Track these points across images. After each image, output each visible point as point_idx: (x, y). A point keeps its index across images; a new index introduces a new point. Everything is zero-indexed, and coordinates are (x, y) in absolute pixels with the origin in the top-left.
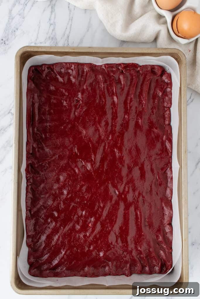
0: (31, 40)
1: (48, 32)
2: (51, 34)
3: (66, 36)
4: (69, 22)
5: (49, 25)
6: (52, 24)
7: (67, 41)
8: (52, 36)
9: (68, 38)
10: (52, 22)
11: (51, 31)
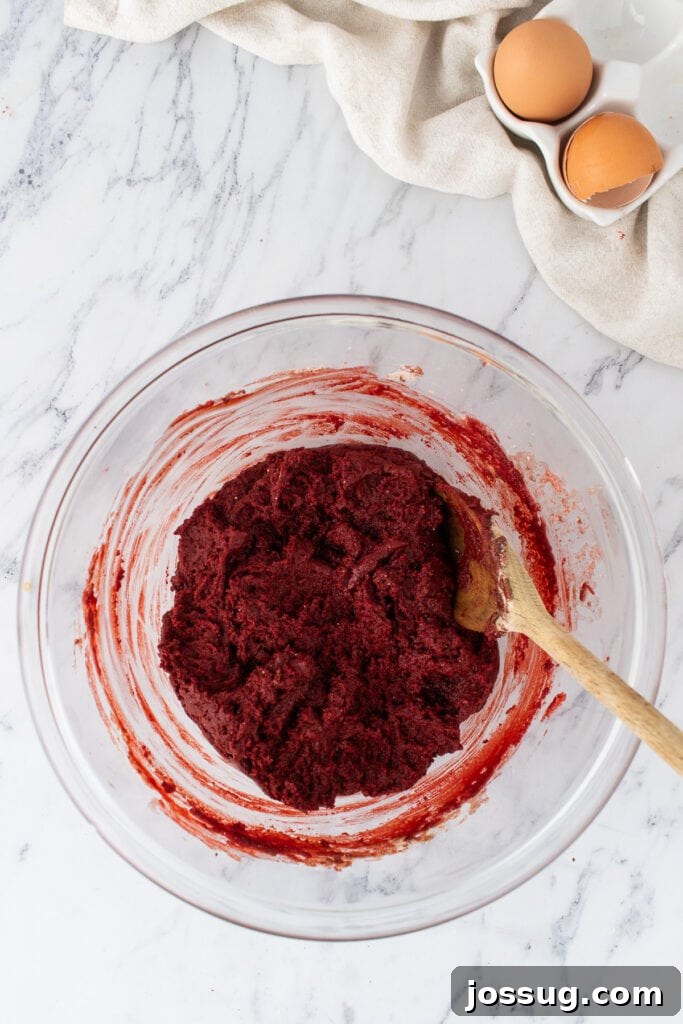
0: (116, 171)
1: (170, 144)
2: (181, 149)
3: (228, 156)
4: (237, 109)
5: (174, 122)
6: (182, 117)
7: (231, 172)
8: (183, 156)
9: (235, 163)
10: (181, 110)
11: (178, 140)
